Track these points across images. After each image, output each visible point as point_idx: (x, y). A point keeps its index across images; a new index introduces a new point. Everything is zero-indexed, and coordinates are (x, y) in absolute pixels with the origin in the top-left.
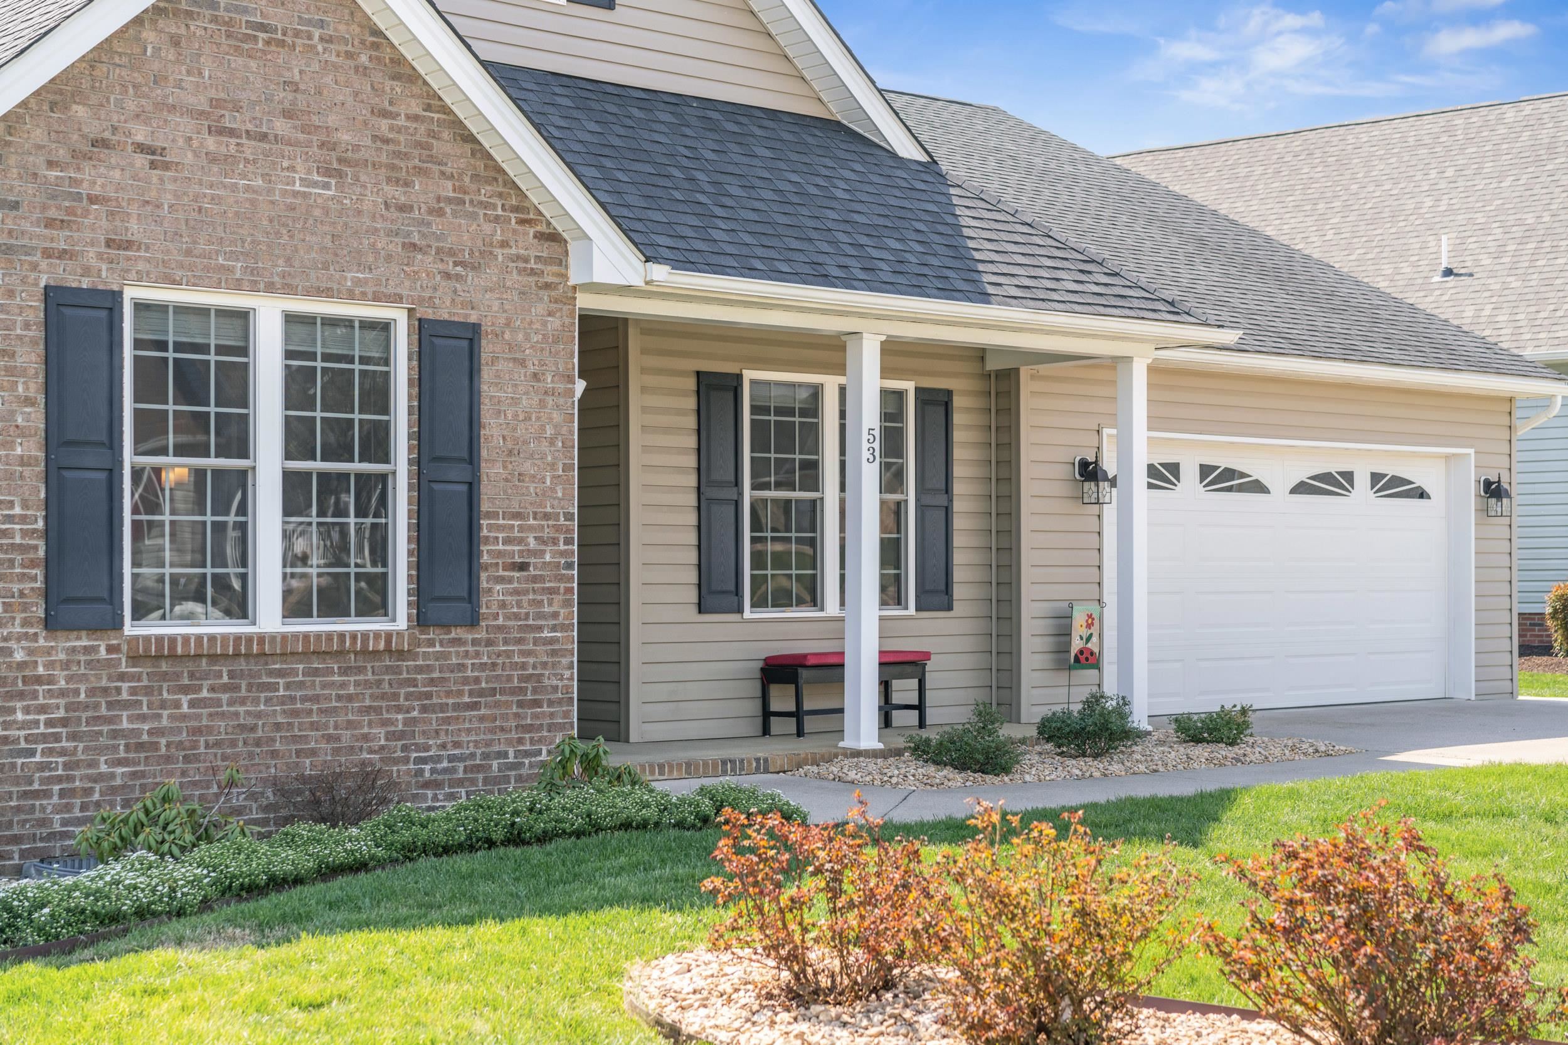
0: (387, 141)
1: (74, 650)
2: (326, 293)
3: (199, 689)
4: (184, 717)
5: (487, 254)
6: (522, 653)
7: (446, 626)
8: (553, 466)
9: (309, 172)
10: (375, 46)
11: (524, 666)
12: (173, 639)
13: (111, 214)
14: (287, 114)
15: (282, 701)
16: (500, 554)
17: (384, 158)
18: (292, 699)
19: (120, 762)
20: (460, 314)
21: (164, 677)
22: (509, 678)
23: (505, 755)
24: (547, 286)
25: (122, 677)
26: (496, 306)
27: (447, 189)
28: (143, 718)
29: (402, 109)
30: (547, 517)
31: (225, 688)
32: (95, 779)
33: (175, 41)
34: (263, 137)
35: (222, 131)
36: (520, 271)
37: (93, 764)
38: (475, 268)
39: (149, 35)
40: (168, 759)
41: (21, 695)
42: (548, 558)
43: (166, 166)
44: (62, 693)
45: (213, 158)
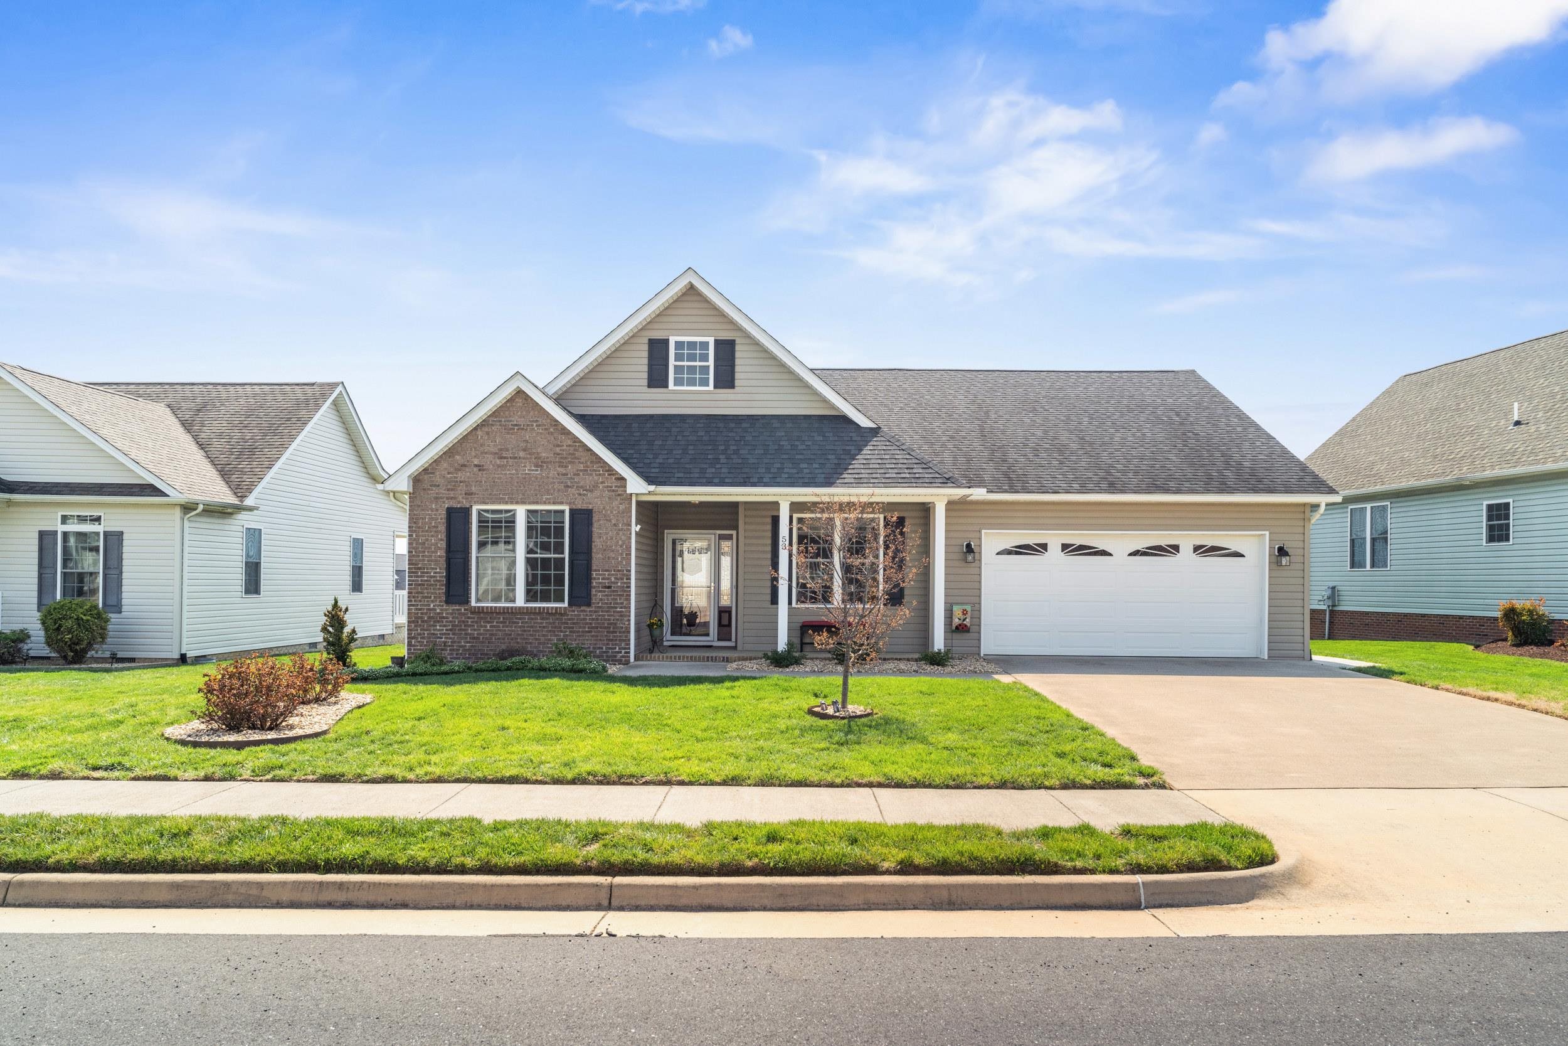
0: (559, 454)
1: (454, 610)
2: (537, 503)
3: (493, 622)
4: (488, 630)
5: (596, 486)
6: (608, 615)
7: (580, 606)
8: (622, 554)
9: (531, 466)
10: (555, 425)
11: (609, 620)
12: (483, 607)
13: (467, 486)
14: (524, 450)
15: (520, 627)
16: (600, 583)
17: (557, 460)
18: (523, 626)
19: (468, 642)
20: (585, 507)
21: (482, 618)
22: (604, 623)
23: (602, 648)
24: (619, 495)
25: (469, 618)
26: (599, 503)
27: (581, 467)
28: (475, 630)
29: (565, 444)
30: (619, 571)
31: (501, 622)
32: (460, 647)
33: (488, 433)
34: (516, 458)
35: (501, 458)
36: (608, 491)
37: (459, 642)
38: (591, 491)
39: (479, 433)
40: (483, 642)
41: (438, 622)
42: (619, 584)
43: (484, 470)
44: (451, 622)
45: (499, 466)
